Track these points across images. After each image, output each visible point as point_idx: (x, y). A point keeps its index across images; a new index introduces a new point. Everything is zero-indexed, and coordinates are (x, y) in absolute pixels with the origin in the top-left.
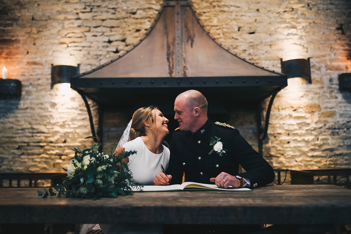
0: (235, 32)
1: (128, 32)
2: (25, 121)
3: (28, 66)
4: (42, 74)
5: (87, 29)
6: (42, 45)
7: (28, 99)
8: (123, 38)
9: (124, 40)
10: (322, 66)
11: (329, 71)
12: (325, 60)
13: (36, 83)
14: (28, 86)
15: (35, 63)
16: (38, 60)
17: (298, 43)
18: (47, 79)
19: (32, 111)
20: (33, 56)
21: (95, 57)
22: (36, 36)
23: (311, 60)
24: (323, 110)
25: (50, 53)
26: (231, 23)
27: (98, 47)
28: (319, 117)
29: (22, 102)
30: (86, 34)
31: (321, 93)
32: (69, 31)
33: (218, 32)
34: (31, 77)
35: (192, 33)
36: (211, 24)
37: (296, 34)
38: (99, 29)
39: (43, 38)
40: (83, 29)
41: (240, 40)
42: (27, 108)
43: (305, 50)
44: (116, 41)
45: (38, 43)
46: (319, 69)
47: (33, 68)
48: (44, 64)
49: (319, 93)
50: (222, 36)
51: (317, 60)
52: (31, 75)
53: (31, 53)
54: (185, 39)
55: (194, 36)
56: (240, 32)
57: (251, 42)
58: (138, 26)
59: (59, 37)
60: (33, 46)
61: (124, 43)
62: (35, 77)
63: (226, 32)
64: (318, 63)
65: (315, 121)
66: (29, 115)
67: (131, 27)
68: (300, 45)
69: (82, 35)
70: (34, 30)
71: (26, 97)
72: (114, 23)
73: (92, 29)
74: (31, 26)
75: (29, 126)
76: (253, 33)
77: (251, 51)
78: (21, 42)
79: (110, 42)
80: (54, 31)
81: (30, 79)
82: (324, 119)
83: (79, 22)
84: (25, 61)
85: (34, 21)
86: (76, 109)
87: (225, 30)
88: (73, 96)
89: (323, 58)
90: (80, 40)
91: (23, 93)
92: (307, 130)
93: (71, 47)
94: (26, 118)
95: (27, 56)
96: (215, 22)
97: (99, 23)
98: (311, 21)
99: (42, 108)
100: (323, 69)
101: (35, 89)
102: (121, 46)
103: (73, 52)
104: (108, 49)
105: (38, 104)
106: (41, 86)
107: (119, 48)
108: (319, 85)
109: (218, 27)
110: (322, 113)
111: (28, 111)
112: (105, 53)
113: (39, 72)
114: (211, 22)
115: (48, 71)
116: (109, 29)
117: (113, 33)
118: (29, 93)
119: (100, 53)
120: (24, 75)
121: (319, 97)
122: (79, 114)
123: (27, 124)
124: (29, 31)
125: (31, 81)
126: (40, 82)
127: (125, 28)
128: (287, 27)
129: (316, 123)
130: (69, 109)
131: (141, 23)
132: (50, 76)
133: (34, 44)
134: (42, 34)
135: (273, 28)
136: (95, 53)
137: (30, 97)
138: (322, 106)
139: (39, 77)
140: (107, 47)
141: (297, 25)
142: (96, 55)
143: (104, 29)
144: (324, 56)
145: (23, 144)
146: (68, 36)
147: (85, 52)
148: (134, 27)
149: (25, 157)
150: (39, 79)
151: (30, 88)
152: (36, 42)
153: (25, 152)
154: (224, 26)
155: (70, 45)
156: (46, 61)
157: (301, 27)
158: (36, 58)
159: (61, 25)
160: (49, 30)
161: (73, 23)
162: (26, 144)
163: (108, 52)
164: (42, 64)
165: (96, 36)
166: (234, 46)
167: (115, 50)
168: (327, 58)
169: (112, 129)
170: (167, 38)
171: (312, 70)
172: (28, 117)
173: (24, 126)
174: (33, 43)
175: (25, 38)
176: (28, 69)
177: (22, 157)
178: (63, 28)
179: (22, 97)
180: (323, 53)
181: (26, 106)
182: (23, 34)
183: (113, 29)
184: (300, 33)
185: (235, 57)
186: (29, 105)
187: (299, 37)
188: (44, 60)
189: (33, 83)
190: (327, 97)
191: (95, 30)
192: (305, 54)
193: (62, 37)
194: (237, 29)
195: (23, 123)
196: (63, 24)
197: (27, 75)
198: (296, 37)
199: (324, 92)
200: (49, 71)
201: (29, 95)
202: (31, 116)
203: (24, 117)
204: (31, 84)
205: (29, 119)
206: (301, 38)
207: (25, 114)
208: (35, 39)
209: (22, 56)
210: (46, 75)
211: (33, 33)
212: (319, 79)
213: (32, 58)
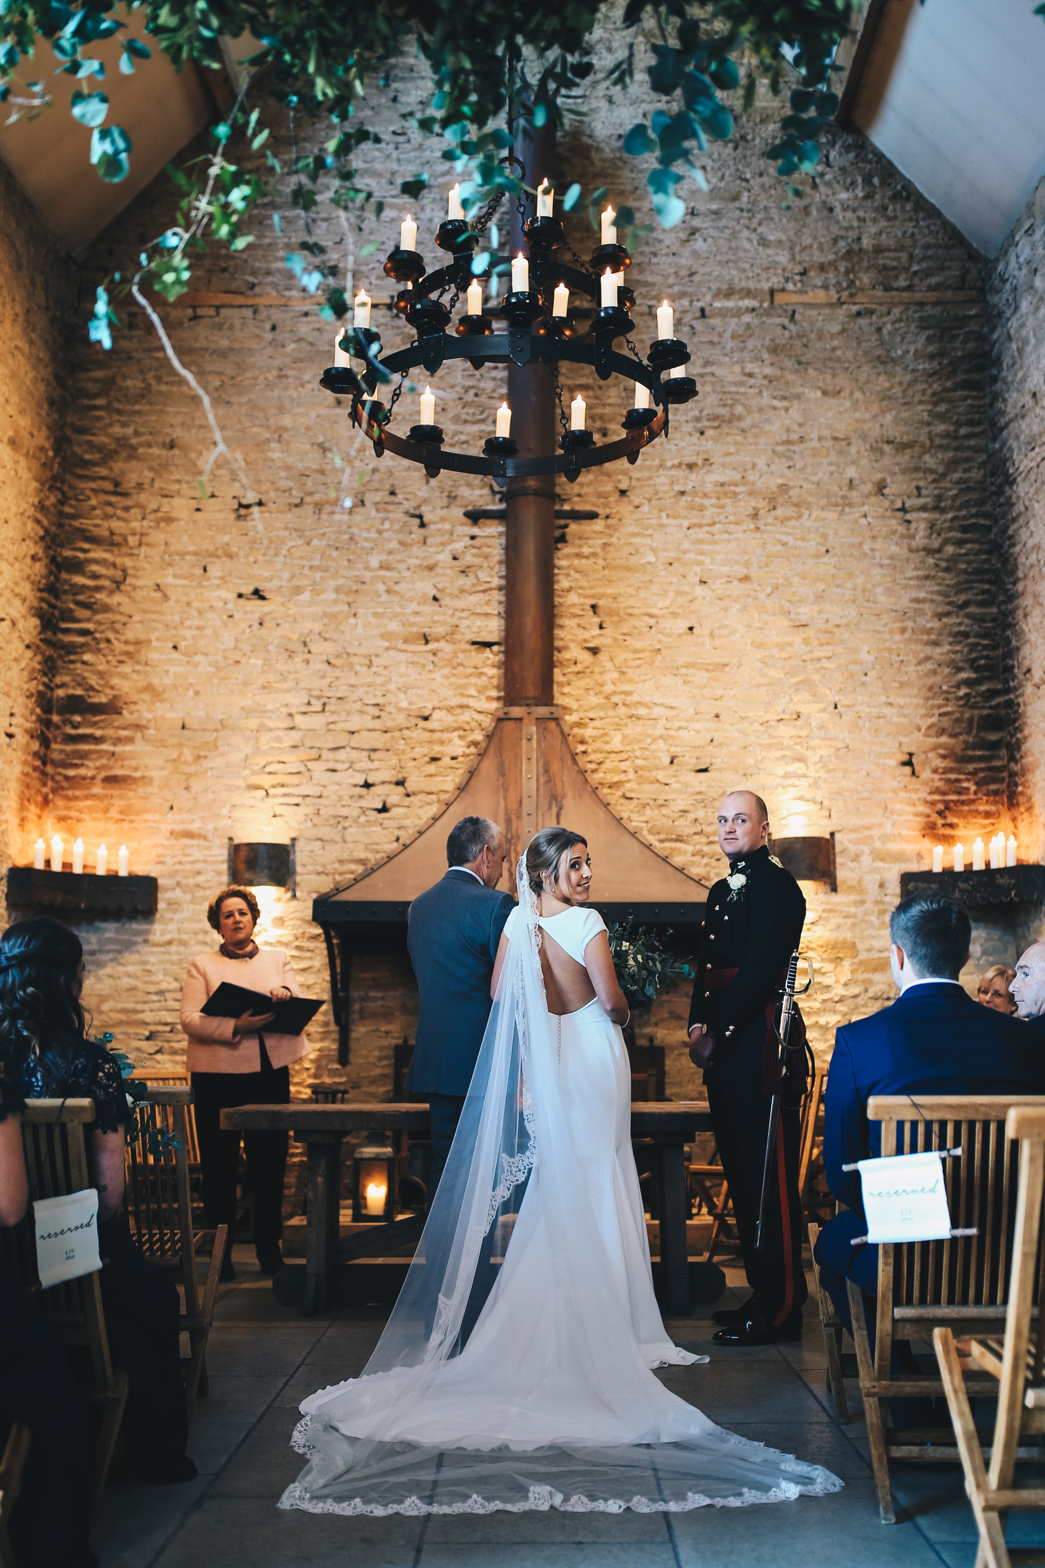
0: (664, 768)
1: (412, 763)
2: (166, 972)
3: (173, 841)
4: (205, 861)
5: (314, 753)
6: (206, 790)
7: (171, 920)
8: (400, 777)
9: (400, 783)
10: (862, 853)
11: (880, 864)
12: (871, 837)
13: (191, 881)
14: (173, 889)
15: (189, 835)
16: (195, 826)
17: (808, 796)
18: (219, 873)
19: (182, 949)
20: (184, 816)
21: (332, 821)
22: (192, 769)
23: (838, 837)
24: (863, 956)
25: (225, 811)
26: (653, 747)
27: (341, 798)
28: (853, 971)
29: (157, 927)
30: (311, 765)
31: (860, 915)
32: (270, 759)
33: (623, 765)
34: (178, 867)
35: (559, 786)
36: (607, 748)
37: (805, 776)
38: (342, 755)
39: (209, 773)
40: (303, 754)
41: (675, 786)
42: (170, 943)
43: (826, 813)
44: (383, 783)
45: (196, 785)
46: (856, 858)
47: (186, 846)
48: (210, 837)
49: (854, 916)
50: (631, 775)
51: (853, 836)
52: (180, 863)
53: (180, 809)
54: (544, 802)
55: (564, 796)
56: (675, 767)
57: (700, 793)
58: (436, 750)
59: (247, 772)
60: (184, 792)
61: (400, 789)
62: (188, 867)
63: (641, 768)
64: (856, 842)
65: (843, 980)
66: (175, 958)
67: (419, 751)
68: (814, 802)
69: (303, 769)
70: (188, 755)
71: (168, 915)
72: (378, 740)
73: (326, 754)
74: (180, 745)
75: (175, 985)
76: (705, 770)
77: (700, 813)
78: (156, 783)
79: (367, 785)
80: (235, 758)
81: (177, 872)
82: (865, 976)
83: (295, 737)
84: (166, 828)
85: (186, 732)
86: (286, 945)
87: (639, 762)
88: (279, 915)
89: (867, 833)
90: (295, 779)
91: (161, 906)
92: (824, 1001)
93: (275, 796)
94: (169, 966)
95: (170, 815)
96: (616, 742)
97: (342, 739)
98: (841, 745)
99: (205, 943)
100: (866, 859)
101: (188, 897)
102: (394, 795)
103: (279, 810)
104: (363, 803)
105: (195, 934)
106: (204, 888)
107: (389, 802)
108: (854, 897)
109: (624, 756)
110: (861, 962)
111: (173, 948)
112: (356, 812)
113: (197, 855)
114: (607, 743)
115: (222, 854)
116: (365, 754)
117: (376, 764)
118: (174, 905)
119: (344, 812)
120: (163, 863)
121: (853, 925)
122: (293, 957)
123: (170, 979)
124: (175, 756)
125: (179, 878)
126: (200, 879)
127: (403, 752)
128: (784, 757)
129: (845, 985)
130: (271, 944)
131: (442, 743)
132: (225, 866)
133: (187, 788)
134: (206, 764)
135: (751, 761)
136: (332, 811)
137: (178, 916)
138: (860, 946)
139: (198, 866)
140: (361, 797)
141: (809, 753)
142: (334, 817)
143: (355, 755)
144: (868, 828)
145: (161, 1028)
146: (268, 769)
147: (310, 810)
148: (425, 750)
149: (166, 1057)
150: (199, 873)
151: (178, 893)
152: (192, 782)
153: (166, 1045)
154: (638, 753)
155: (271, 791)
156: (215, 829)
157: (817, 758)
158: (192, 822)
159: (252, 743)
160: (222, 754)
161: (279, 740)
162: (168, 1028)
163: (363, 810)
164: (205, 838)
165: (334, 771)
166: (660, 802)
167: (380, 806)
168: (875, 832)
169: (372, 994)
170: (505, 799)
171: (839, 860)
172: (172, 963)
173: (164, 986)
174: (184, 785)
175: (166, 772)
176: (172, 847)
177: (159, 1057)
178: (257, 750)
179: (158, 915)
180: (866, 822)
181: (168, 937)
182: (160, 762)
183: (374, 756)
184: (812, 772)
185: (647, 851)
186: (176, 936)
187: (811, 781)
188: (210, 826)
189: (183, 881)
190: (871, 923)
191: (331, 755)
192: (825, 822)
193: (254, 773)
194: (668, 760)
195: (161, 977)
196: (257, 739)
197: (169, 861)
198: (804, 782)
199: (866, 913)
200: (224, 854)
201: (175, 911)
202: (180, 962)
203: (164, 962)
204: (178, 884)
205: (176, 969)
206: (815, 784)
207: (166, 957)
208: (189, 776)
209: (157, 817)
210: (215, 862)
211: (185, 762)
212: (855, 883)
213: (182, 822)
